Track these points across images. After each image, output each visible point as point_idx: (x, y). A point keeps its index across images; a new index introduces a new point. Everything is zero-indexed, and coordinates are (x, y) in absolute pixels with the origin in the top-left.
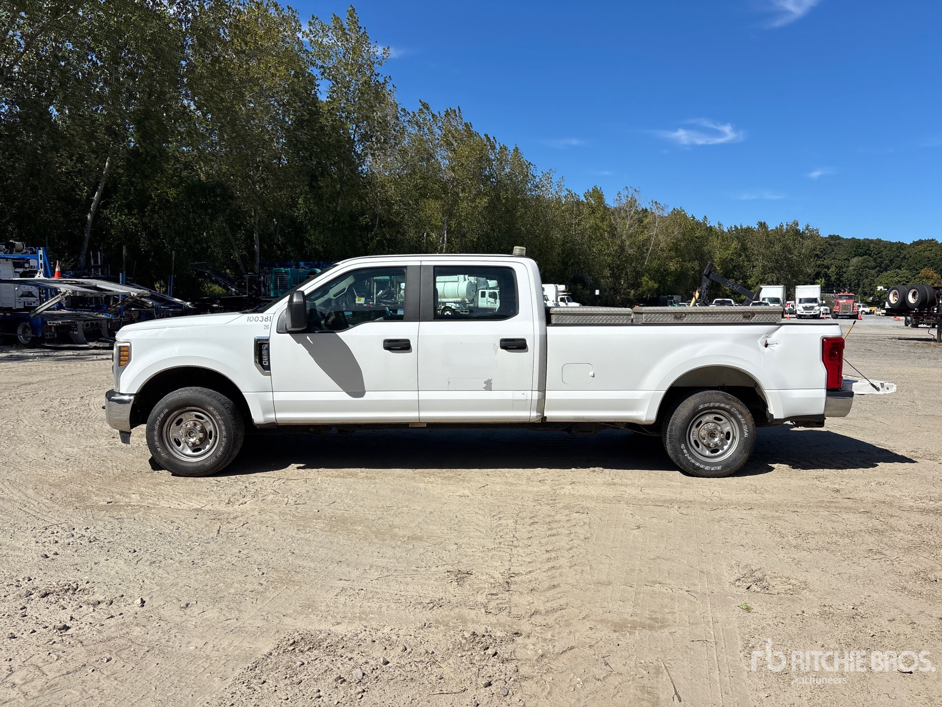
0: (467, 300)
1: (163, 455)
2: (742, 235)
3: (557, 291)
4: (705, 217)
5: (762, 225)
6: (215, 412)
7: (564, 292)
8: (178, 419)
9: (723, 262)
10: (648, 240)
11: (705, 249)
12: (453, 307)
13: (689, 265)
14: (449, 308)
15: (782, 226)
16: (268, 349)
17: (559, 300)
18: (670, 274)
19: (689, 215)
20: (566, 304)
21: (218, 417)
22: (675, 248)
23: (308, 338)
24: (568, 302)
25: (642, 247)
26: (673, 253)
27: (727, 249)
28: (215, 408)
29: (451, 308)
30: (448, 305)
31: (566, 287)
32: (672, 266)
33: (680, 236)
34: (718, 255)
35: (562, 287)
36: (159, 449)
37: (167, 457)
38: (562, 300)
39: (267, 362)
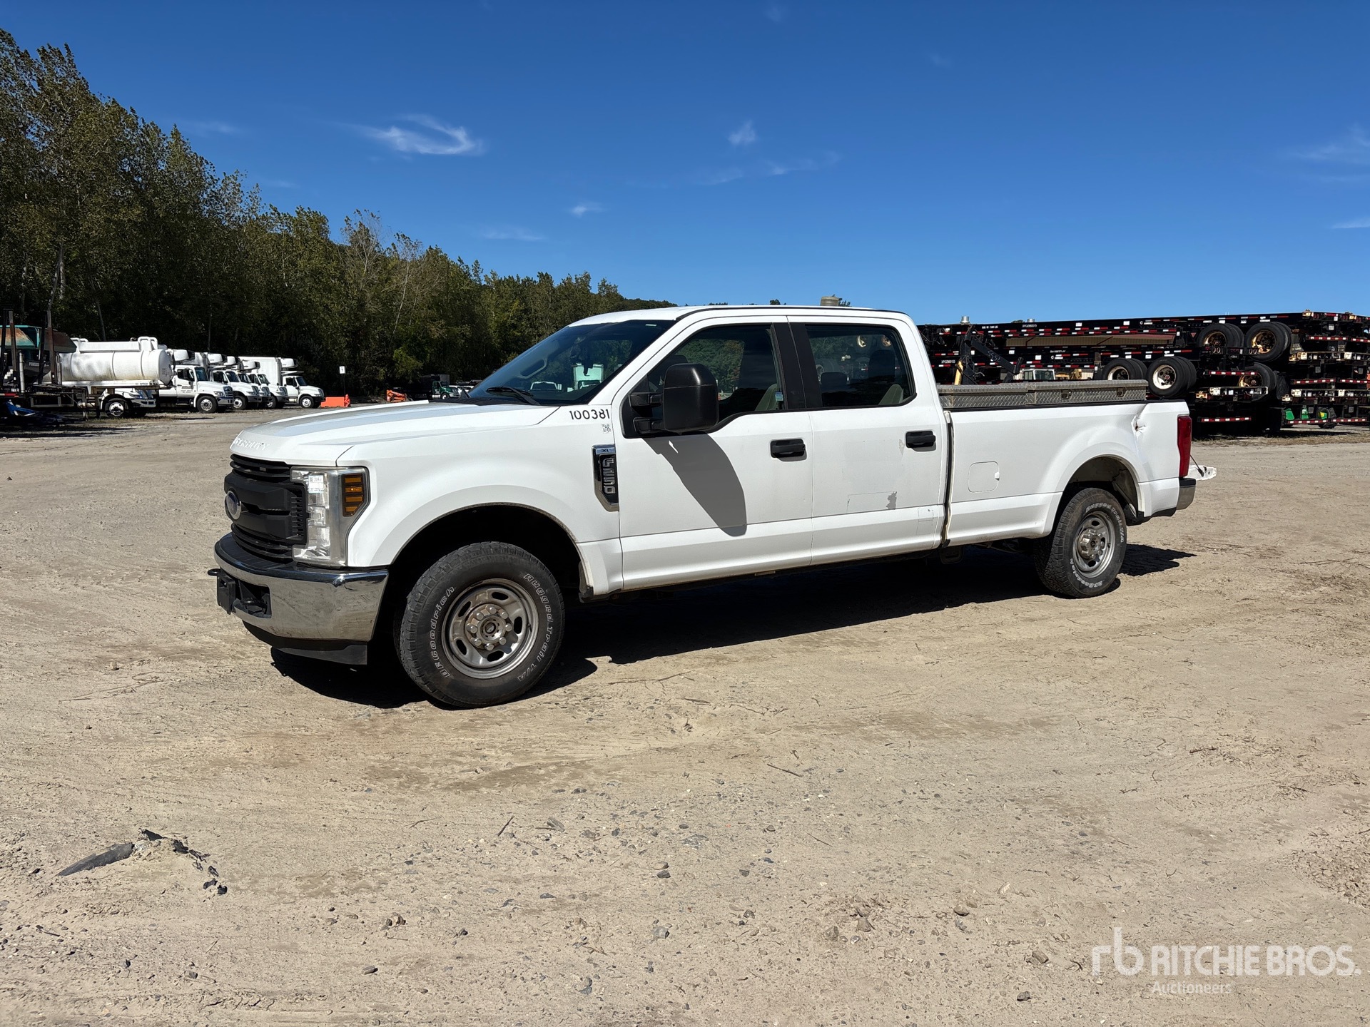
0: (160, 382)
1: (445, 673)
2: (519, 289)
3: (281, 369)
4: (477, 262)
5: (545, 278)
6: (535, 584)
7: (290, 369)
8: (464, 603)
9: (503, 327)
10: (397, 292)
11: (477, 309)
12: (127, 396)
13: (456, 330)
14: (120, 399)
15: (569, 279)
16: (614, 466)
17: (285, 382)
18: (430, 342)
19: (453, 258)
20: (298, 388)
21: (539, 591)
22: (436, 304)
23: (671, 444)
24: (301, 385)
25: (388, 301)
26: (433, 312)
27: (505, 310)
28: (536, 576)
29: (122, 397)
30: (118, 392)
31: (295, 362)
32: (436, 331)
33: (442, 289)
34: (493, 319)
35: (288, 362)
36: (438, 665)
37: (452, 677)
38: (290, 382)
39: (613, 489)
